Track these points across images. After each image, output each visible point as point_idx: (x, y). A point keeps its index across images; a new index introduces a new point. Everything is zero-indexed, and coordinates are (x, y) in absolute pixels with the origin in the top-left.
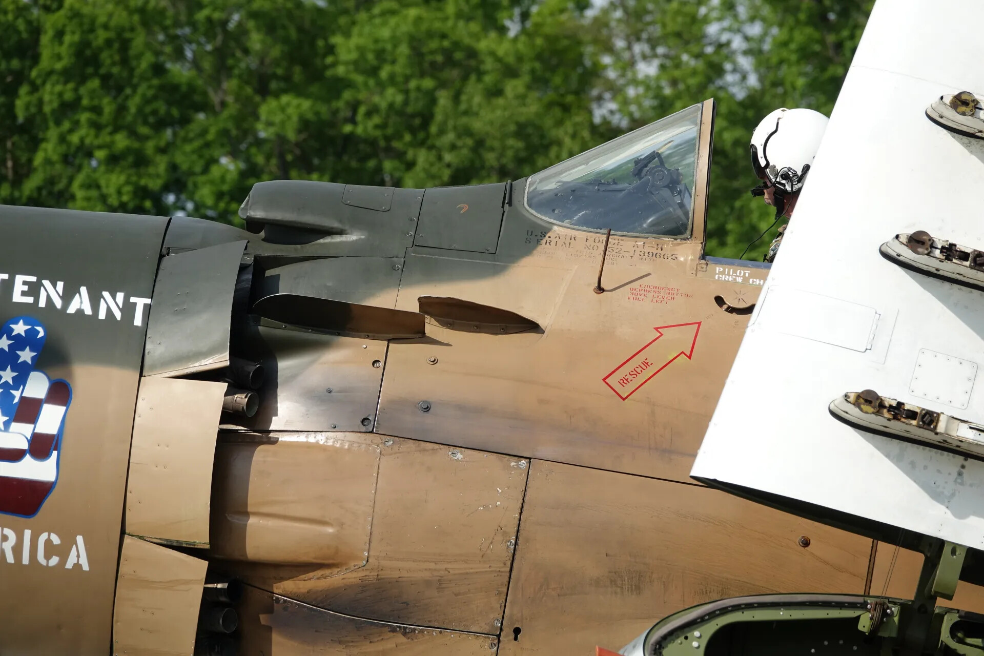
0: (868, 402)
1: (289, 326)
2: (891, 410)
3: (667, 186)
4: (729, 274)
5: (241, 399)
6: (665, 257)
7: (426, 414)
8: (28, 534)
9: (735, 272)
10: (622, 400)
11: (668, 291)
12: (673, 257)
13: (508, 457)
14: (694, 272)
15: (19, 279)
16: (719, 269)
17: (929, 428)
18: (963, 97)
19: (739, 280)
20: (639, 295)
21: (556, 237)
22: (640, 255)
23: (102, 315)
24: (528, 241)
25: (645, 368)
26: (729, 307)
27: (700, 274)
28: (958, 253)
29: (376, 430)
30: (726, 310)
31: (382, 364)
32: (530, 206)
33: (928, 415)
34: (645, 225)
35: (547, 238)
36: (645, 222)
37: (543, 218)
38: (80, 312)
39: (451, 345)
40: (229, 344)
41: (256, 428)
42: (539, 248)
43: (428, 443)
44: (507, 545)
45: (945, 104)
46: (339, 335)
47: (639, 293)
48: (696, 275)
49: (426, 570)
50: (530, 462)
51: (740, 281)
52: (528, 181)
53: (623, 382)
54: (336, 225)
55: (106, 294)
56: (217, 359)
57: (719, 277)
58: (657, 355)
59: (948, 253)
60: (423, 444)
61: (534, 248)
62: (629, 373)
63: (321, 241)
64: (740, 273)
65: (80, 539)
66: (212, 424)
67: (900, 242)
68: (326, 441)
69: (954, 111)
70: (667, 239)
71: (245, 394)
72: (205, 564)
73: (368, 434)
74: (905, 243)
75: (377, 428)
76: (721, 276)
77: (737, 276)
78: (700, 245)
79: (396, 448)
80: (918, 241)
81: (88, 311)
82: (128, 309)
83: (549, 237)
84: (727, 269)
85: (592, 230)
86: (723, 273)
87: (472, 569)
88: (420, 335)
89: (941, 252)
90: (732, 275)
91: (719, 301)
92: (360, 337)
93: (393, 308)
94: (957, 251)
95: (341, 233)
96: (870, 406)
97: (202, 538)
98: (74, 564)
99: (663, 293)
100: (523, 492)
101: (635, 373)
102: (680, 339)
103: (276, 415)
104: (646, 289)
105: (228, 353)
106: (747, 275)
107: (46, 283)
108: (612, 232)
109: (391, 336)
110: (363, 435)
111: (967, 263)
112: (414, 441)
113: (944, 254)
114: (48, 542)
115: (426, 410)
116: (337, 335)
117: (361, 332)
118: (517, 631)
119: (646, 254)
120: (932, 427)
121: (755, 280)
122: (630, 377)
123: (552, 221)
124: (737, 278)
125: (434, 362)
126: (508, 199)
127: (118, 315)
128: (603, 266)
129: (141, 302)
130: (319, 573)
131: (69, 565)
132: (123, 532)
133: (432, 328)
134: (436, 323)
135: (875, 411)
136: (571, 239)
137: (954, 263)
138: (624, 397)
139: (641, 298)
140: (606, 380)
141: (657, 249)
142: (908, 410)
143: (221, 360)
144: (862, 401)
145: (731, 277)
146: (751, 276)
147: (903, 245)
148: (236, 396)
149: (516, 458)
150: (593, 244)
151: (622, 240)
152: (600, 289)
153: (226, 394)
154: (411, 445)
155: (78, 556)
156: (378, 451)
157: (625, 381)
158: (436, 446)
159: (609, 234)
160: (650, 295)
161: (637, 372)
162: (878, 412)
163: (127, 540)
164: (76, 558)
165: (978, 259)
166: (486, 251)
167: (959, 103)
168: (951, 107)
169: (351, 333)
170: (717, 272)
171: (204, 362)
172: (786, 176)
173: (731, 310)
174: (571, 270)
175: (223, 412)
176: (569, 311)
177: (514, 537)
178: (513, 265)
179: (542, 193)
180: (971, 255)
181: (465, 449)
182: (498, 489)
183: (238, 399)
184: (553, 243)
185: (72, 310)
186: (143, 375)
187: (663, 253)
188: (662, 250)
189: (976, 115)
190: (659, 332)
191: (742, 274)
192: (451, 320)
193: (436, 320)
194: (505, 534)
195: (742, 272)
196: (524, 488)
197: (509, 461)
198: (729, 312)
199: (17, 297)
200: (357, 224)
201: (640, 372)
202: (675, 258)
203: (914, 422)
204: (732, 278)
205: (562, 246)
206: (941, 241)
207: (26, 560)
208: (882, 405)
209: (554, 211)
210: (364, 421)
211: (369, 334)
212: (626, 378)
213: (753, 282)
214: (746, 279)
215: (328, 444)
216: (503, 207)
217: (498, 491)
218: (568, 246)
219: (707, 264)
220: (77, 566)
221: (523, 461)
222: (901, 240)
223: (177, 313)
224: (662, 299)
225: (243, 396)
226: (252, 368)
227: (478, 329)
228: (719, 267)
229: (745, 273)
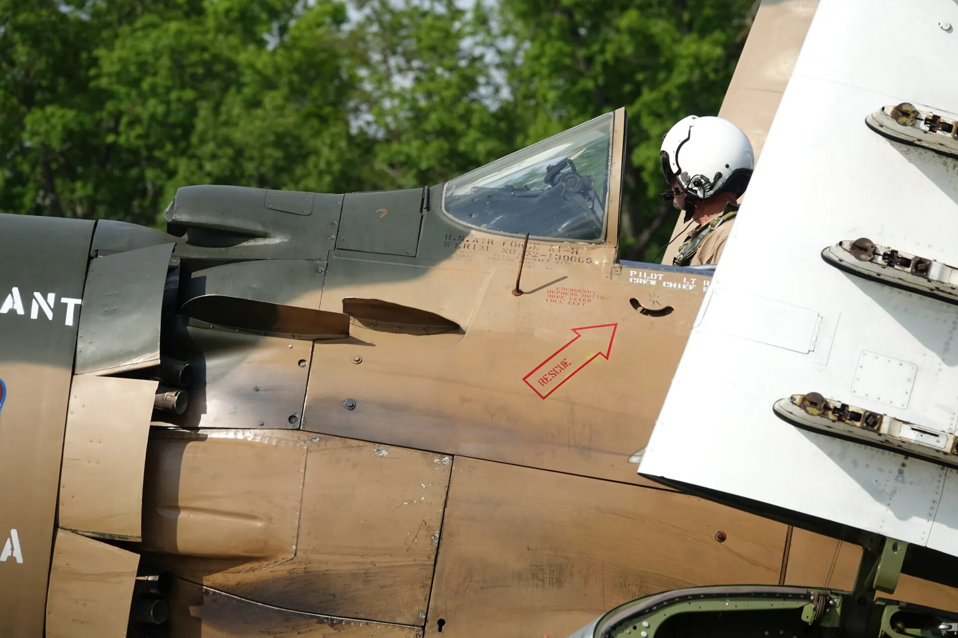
0: (814, 404)
1: (216, 326)
2: (836, 411)
3: (579, 192)
4: (643, 278)
5: (171, 397)
6: (581, 260)
7: (352, 412)
9: (648, 275)
10: (541, 399)
11: (584, 294)
12: (588, 261)
13: (431, 453)
14: (609, 275)
16: (633, 272)
17: (872, 429)
18: (904, 108)
19: (653, 283)
20: (556, 297)
21: (474, 241)
22: (556, 259)
24: (447, 244)
25: (563, 367)
26: (644, 309)
27: (615, 277)
28: (900, 259)
29: (302, 428)
30: (642, 312)
31: (307, 363)
32: (447, 209)
33: (871, 417)
34: (560, 230)
35: (465, 242)
36: (560, 227)
37: (461, 223)
38: (12, 312)
39: (374, 345)
40: (159, 344)
41: (186, 425)
42: (458, 252)
43: (354, 440)
44: (432, 539)
45: (887, 115)
46: (266, 335)
47: (556, 295)
48: (611, 278)
49: (352, 563)
50: (453, 459)
52: (444, 186)
53: (543, 381)
54: (259, 228)
55: (37, 295)
56: (149, 357)
57: (633, 280)
58: (576, 355)
59: (890, 259)
60: (349, 441)
61: (452, 252)
62: (549, 373)
63: (245, 244)
64: (654, 276)
65: (14, 533)
66: (144, 421)
67: (844, 249)
68: (254, 438)
69: (895, 121)
70: (581, 243)
71: (175, 392)
72: (136, 558)
73: (295, 432)
74: (848, 249)
75: (303, 425)
76: (635, 279)
77: (650, 279)
78: (614, 249)
79: (323, 444)
80: (861, 248)
81: (21, 311)
82: (60, 309)
83: (468, 241)
84: (640, 273)
85: (509, 234)
86: (637, 276)
87: (397, 562)
88: (343, 336)
89: (884, 259)
90: (646, 279)
91: (635, 303)
92: (286, 337)
93: (318, 309)
94: (898, 257)
95: (264, 236)
96: (816, 408)
97: (134, 531)
98: (9, 557)
99: (579, 295)
100: (447, 488)
101: (554, 373)
102: (597, 340)
103: (205, 412)
104: (563, 291)
105: (158, 352)
106: (660, 278)
108: (530, 237)
109: (317, 336)
110: (290, 431)
111: (909, 270)
112: (340, 438)
113: (887, 260)
115: (350, 408)
116: (264, 335)
117: (288, 332)
118: (441, 623)
119: (562, 258)
120: (876, 428)
121: (668, 283)
122: (549, 377)
123: (470, 225)
124: (651, 281)
125: (359, 361)
126: (426, 204)
127: (50, 315)
128: (521, 269)
129: (71, 303)
130: (248, 566)
132: (56, 526)
133: (356, 328)
134: (360, 324)
135: (820, 412)
136: (488, 243)
137: (896, 269)
138: (544, 396)
139: (558, 300)
140: (526, 380)
141: (572, 253)
142: (853, 412)
143: (152, 358)
144: (807, 403)
145: (644, 280)
146: (664, 279)
147: (846, 252)
148: (166, 394)
149: (440, 455)
150: (510, 248)
151: (537, 244)
152: (518, 292)
153: (157, 392)
154: (337, 442)
155: (12, 549)
156: (306, 447)
157: (545, 381)
158: (362, 443)
159: (527, 239)
160: (567, 298)
161: (556, 372)
162: (823, 414)
163: (60, 534)
164: (11, 552)
165: (919, 265)
166: (406, 254)
167: (900, 114)
168: (892, 117)
169: (277, 333)
170: (631, 275)
171: (135, 361)
172: (698, 183)
173: (646, 312)
174: (489, 273)
175: (154, 410)
176: (489, 313)
177: (438, 532)
178: (435, 268)
179: (459, 199)
180: (912, 262)
181: (390, 446)
182: (422, 485)
183: (168, 397)
184: (471, 247)
186: (75, 373)
187: (578, 257)
188: (577, 254)
189: (916, 125)
190: (577, 333)
191: (655, 278)
192: (374, 321)
193: (359, 320)
194: (429, 528)
195: (656, 275)
196: (447, 484)
197: (432, 457)
198: (644, 314)
200: (280, 227)
201: (559, 372)
202: (590, 262)
203: (858, 424)
204: (646, 281)
205: (480, 249)
206: (883, 248)
208: (827, 407)
209: (471, 215)
210: (291, 418)
211: (295, 334)
212: (546, 377)
213: (667, 285)
214: (659, 283)
215: (257, 441)
216: (421, 211)
217: (423, 487)
218: (485, 250)
219: (621, 267)
220: (12, 559)
221: (447, 458)
222: (844, 247)
223: (107, 313)
224: (579, 302)
225: (173, 394)
226: (181, 367)
227: (400, 330)
228: (633, 270)
229: (658, 277)
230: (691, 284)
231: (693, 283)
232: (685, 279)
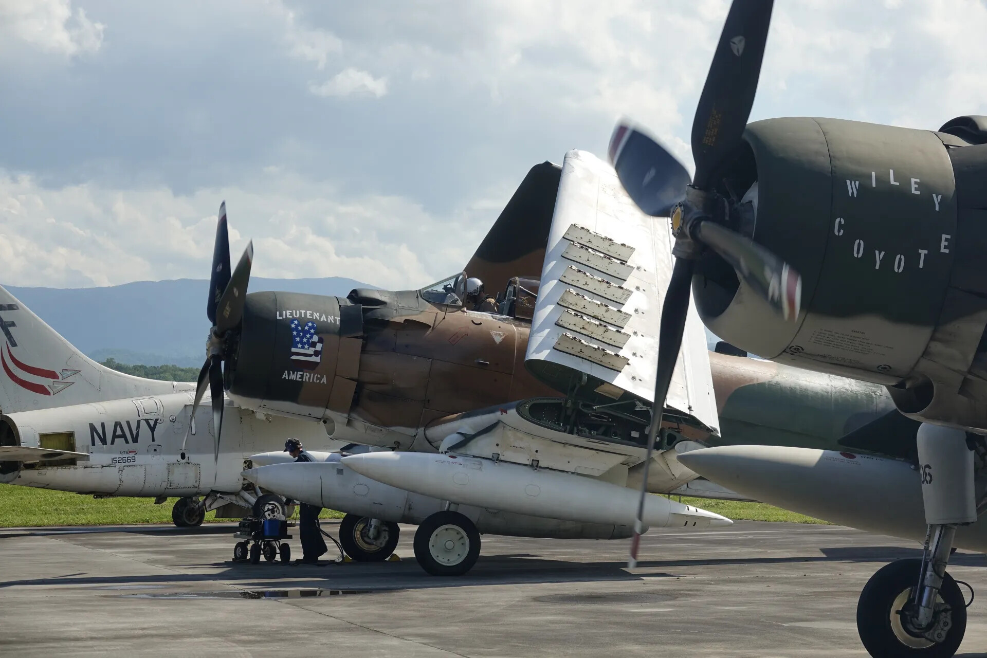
1: (373, 326)
5: (364, 342)
7: (407, 348)
8: (312, 374)
15: (308, 312)
23: (329, 322)
31: (396, 335)
32: (423, 297)
34: (450, 302)
38: (324, 320)
43: (408, 355)
46: (385, 328)
49: (406, 386)
50: (432, 360)
53: (453, 341)
55: (329, 316)
65: (325, 376)
72: (356, 383)
73: (394, 352)
75: (396, 351)
81: (326, 321)
82: (335, 320)
87: (418, 385)
88: (404, 329)
91: (472, 321)
92: (390, 329)
93: (398, 322)
97: (356, 376)
101: (455, 339)
102: (465, 331)
107: (314, 313)
109: (397, 328)
110: (392, 352)
114: (317, 376)
117: (390, 327)
118: (429, 400)
127: (333, 322)
129: (338, 319)
131: (322, 382)
132: (335, 375)
138: (453, 345)
140: (449, 340)
143: (360, 334)
145: (474, 316)
149: (429, 359)
152: (444, 318)
155: (324, 380)
158: (410, 355)
163: (336, 376)
169: (388, 328)
171: (356, 334)
175: (362, 346)
181: (417, 356)
182: (425, 366)
185: (322, 320)
186: (340, 337)
190: (460, 329)
196: (431, 366)
197: (427, 359)
198: (475, 324)
199: (308, 317)
207: (311, 381)
210: (393, 349)
211: (392, 328)
220: (324, 383)
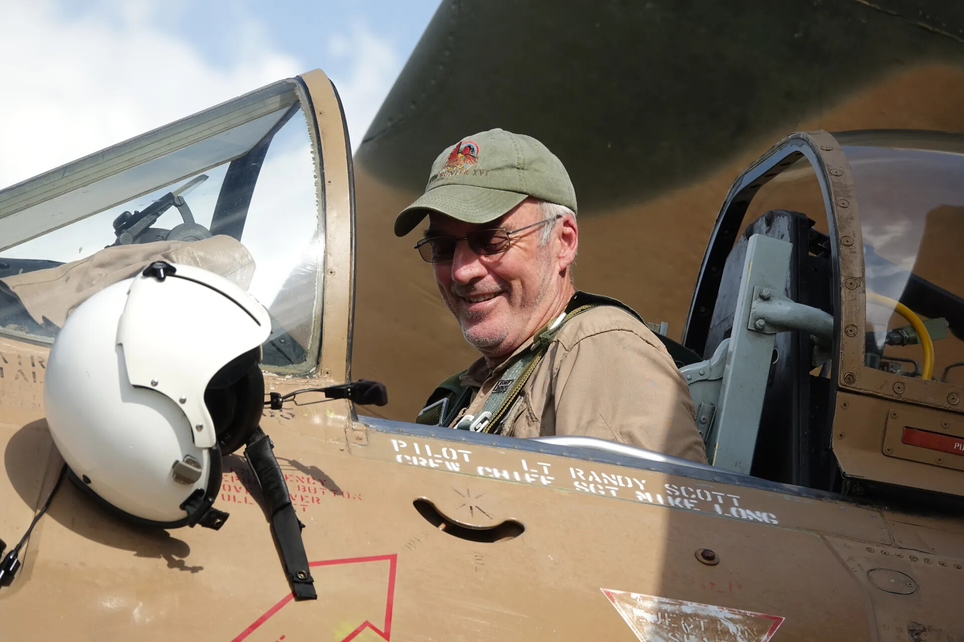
4: (424, 454)
9: (436, 450)
11: (300, 483)
14: (344, 447)
16: (397, 443)
19: (455, 467)
20: (233, 488)
27: (358, 451)
47: (231, 485)
48: (351, 453)
51: (457, 469)
57: (403, 458)
64: (450, 454)
76: (408, 458)
77: (443, 459)
84: (416, 445)
86: (410, 451)
90: (433, 457)
91: (426, 509)
106: (467, 459)
121: (488, 469)
124: (447, 463)
136: (33, 365)
139: (240, 497)
170: (397, 449)
173: (456, 530)
191: (455, 457)
195: (453, 451)
202: (290, 417)
204: (435, 463)
205: (17, 378)
213: (486, 472)
214: (468, 470)
218: (31, 379)
219: (368, 430)
228: (397, 439)
229: (460, 456)
230: (541, 472)
231: (546, 471)
232: (524, 462)
